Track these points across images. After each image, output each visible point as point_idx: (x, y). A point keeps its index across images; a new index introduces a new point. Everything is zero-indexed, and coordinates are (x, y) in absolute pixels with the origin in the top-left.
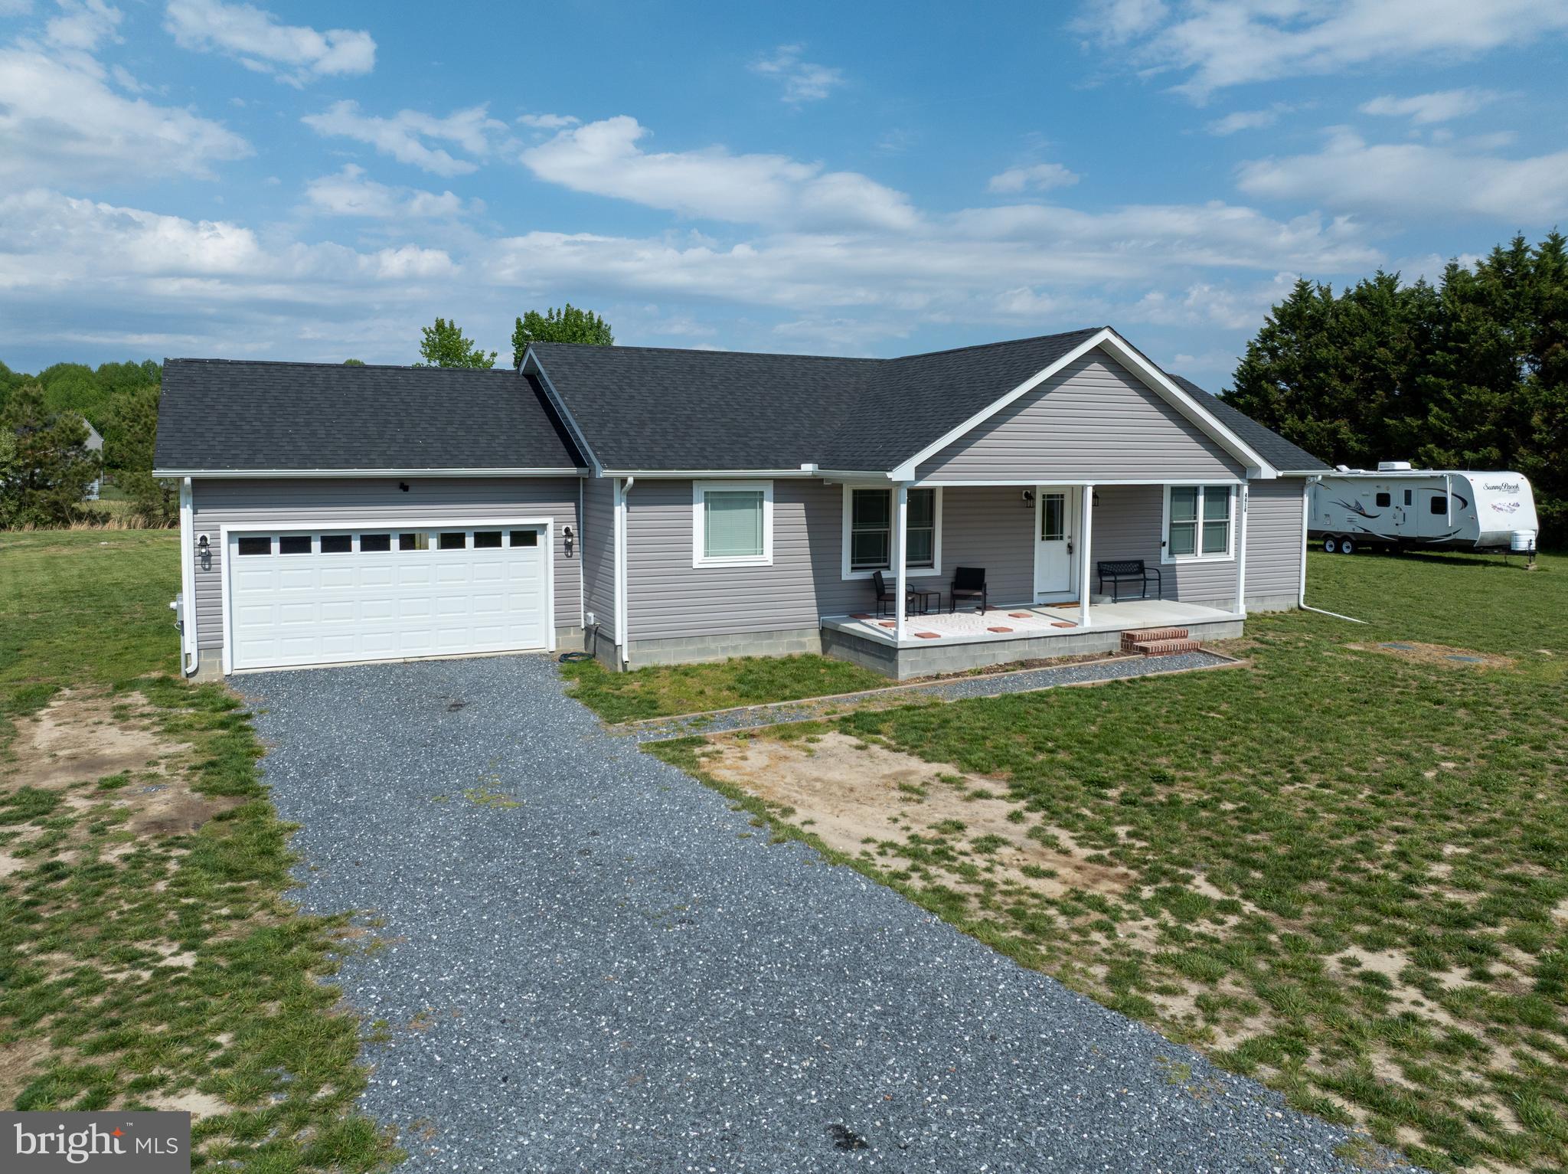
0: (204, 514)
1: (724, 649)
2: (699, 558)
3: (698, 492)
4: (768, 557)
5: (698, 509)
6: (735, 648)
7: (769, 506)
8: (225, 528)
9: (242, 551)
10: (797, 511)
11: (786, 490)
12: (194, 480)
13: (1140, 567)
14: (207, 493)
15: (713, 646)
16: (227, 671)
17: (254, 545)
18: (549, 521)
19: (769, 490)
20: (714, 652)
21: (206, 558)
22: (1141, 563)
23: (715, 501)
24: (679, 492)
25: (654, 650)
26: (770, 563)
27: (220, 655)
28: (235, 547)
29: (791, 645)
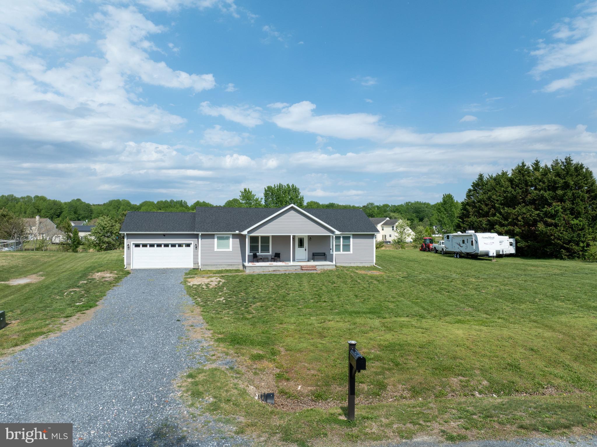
0: (129, 240)
1: (221, 267)
2: (216, 249)
3: (216, 236)
4: (231, 249)
5: (216, 240)
6: (224, 267)
7: (231, 240)
8: (132, 242)
9: (135, 247)
10: (237, 241)
11: (235, 236)
12: (126, 234)
13: (324, 254)
14: (130, 236)
15: (219, 267)
16: (131, 268)
17: (137, 246)
18: (192, 242)
19: (231, 236)
20: (219, 268)
21: (129, 247)
22: (325, 253)
23: (219, 238)
24: (212, 236)
25: (206, 267)
26: (231, 251)
27: (130, 265)
28: (134, 246)
29: (236, 267)
